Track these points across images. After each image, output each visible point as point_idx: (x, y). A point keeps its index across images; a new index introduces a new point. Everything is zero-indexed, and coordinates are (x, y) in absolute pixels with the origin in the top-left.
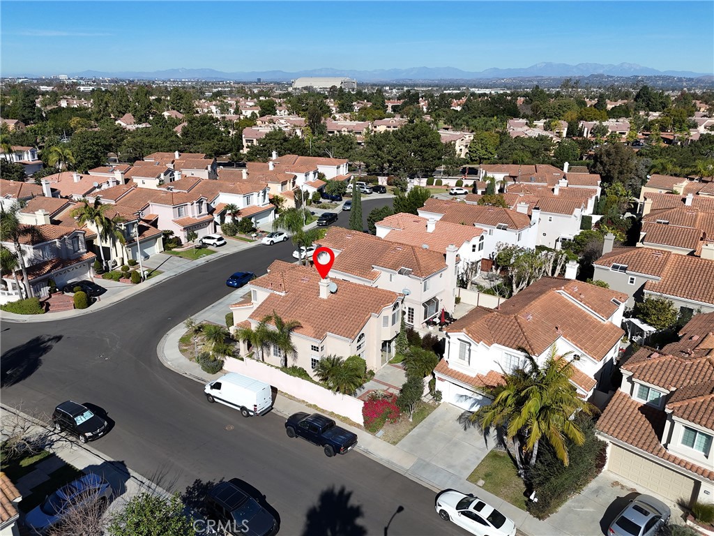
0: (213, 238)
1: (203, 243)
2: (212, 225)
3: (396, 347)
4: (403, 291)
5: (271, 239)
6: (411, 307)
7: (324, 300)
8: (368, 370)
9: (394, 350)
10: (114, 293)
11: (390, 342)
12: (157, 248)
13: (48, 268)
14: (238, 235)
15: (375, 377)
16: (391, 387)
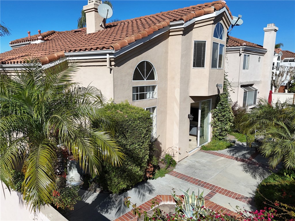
15: (177, 169)
16: (220, 192)
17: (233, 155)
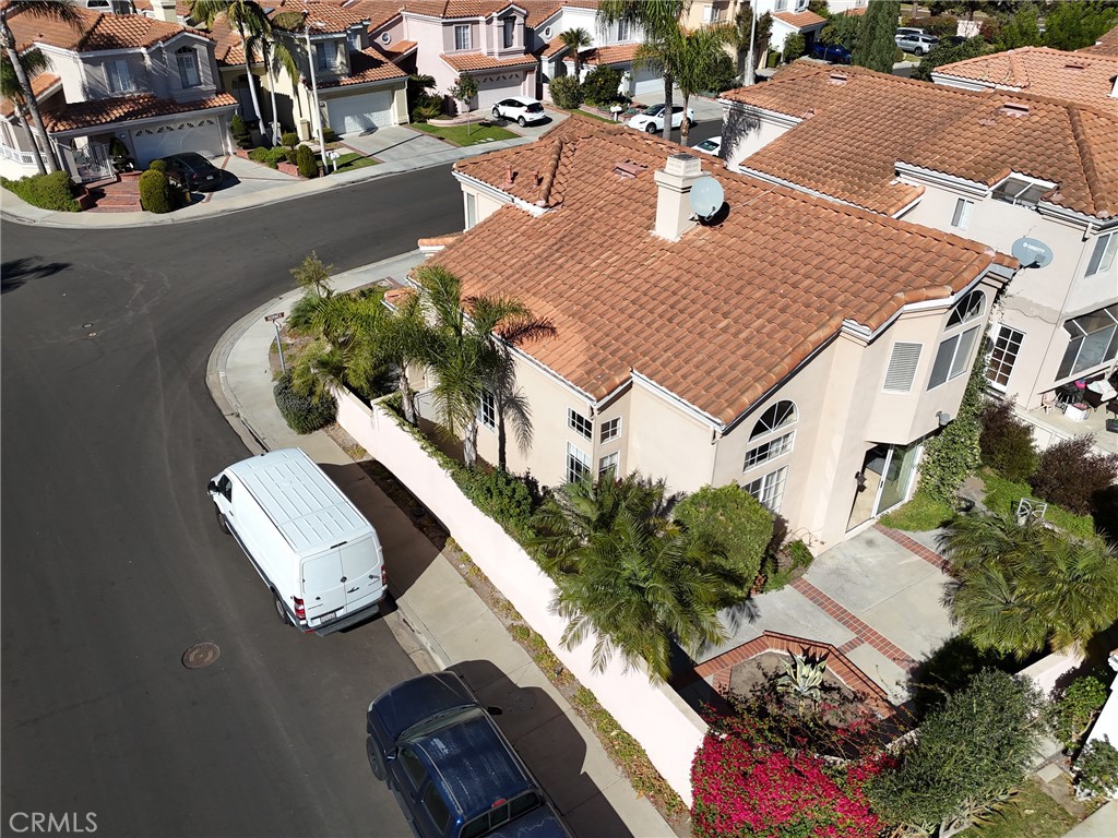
0: (520, 105)
1: (500, 116)
2: (531, 79)
3: (924, 469)
4: (1018, 244)
5: (651, 119)
6: (1015, 326)
7: (663, 247)
8: (788, 539)
9: (911, 480)
10: (249, 191)
11: (901, 450)
12: (393, 115)
13: (117, 113)
14: (583, 107)
15: (811, 576)
16: (871, 643)
17: (944, 551)
